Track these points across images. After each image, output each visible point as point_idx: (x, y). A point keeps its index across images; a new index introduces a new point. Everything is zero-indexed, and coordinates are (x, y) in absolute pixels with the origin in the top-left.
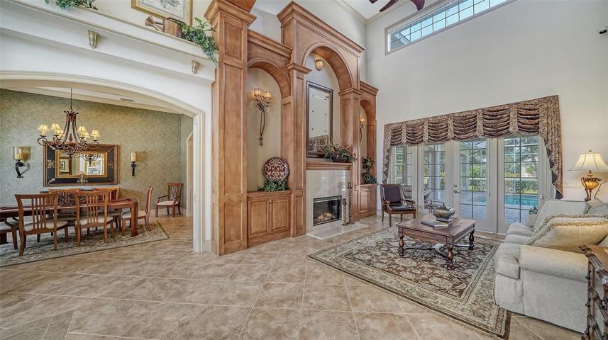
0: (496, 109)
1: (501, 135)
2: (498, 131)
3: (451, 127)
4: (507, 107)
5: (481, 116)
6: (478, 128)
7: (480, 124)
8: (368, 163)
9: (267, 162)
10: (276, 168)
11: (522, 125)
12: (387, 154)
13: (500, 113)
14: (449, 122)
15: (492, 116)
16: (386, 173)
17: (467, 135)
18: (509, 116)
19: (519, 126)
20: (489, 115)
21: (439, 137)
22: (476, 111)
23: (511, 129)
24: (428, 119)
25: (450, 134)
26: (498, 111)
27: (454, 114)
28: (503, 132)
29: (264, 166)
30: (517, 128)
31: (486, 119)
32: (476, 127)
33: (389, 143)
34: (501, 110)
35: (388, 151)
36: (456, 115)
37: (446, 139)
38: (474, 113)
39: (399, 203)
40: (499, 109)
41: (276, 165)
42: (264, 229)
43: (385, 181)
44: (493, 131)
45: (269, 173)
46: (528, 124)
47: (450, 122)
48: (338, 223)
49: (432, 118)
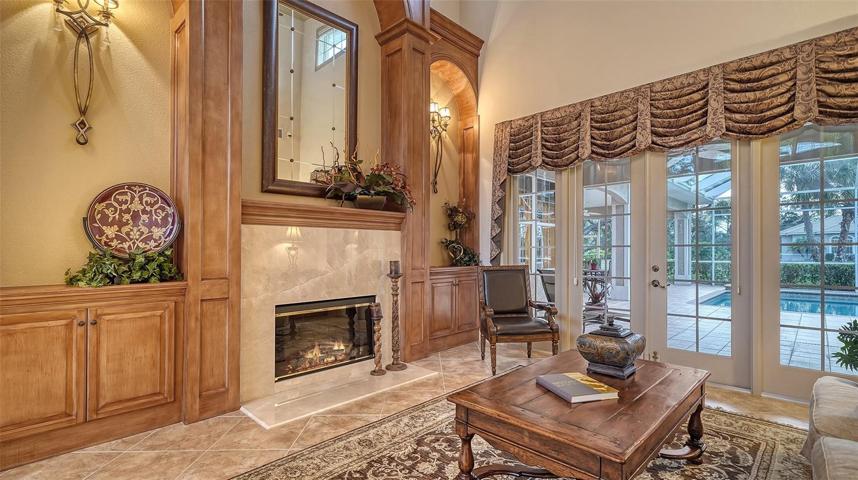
0: (757, 63)
1: (771, 131)
2: (762, 121)
3: (646, 120)
4: (787, 54)
5: (719, 84)
6: (710, 116)
7: (716, 104)
8: (460, 218)
9: (105, 197)
10: (136, 217)
11: (831, 101)
12: (499, 194)
13: (769, 71)
14: (641, 106)
15: (749, 81)
16: (497, 240)
17: (684, 136)
18: (794, 77)
19: (821, 104)
20: (740, 81)
21: (616, 147)
22: (707, 71)
23: (798, 113)
24: (591, 102)
25: (644, 138)
26: (764, 66)
27: (652, 85)
28: (777, 122)
29: (91, 208)
30: (816, 109)
31: (733, 91)
32: (705, 114)
33: (505, 166)
34: (772, 64)
35: (503, 185)
36: (658, 87)
37: (633, 149)
38: (702, 77)
39: (522, 313)
40: (767, 61)
41: (136, 206)
42: (61, 408)
43: (495, 259)
44: (749, 122)
45: (110, 231)
46: (845, 96)
47: (644, 107)
48: (360, 370)
49: (600, 99)
